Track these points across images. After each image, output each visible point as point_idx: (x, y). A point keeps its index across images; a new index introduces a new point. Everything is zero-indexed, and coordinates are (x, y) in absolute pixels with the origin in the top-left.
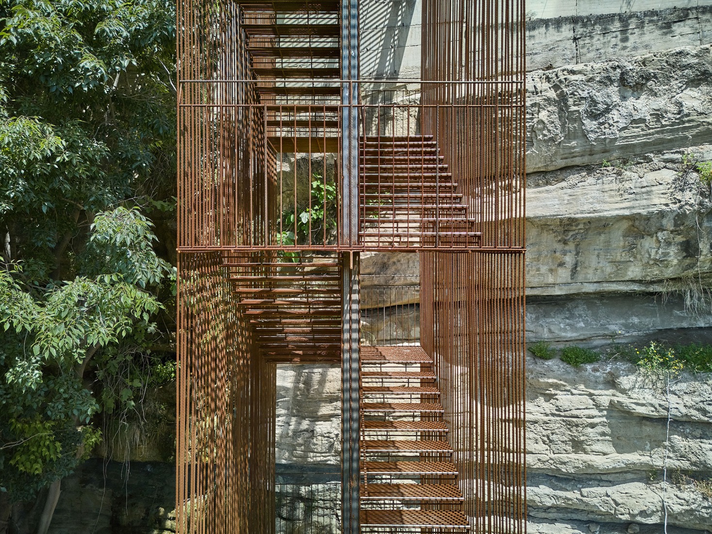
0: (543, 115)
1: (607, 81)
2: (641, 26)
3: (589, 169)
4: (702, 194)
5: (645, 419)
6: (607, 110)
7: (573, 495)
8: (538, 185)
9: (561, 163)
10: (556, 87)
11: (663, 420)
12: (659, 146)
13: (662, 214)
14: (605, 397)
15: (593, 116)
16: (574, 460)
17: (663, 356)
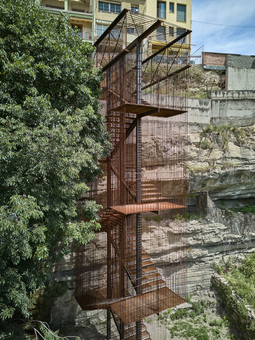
0: (152, 150)
1: (167, 142)
2: (174, 126)
3: (163, 166)
4: (190, 175)
5: (176, 234)
6: (168, 150)
7: (159, 259)
8: (150, 170)
9: (156, 164)
10: (155, 142)
11: (180, 234)
12: (179, 161)
13: (181, 180)
14: (167, 229)
15: (165, 152)
16: (159, 249)
17: (180, 217)
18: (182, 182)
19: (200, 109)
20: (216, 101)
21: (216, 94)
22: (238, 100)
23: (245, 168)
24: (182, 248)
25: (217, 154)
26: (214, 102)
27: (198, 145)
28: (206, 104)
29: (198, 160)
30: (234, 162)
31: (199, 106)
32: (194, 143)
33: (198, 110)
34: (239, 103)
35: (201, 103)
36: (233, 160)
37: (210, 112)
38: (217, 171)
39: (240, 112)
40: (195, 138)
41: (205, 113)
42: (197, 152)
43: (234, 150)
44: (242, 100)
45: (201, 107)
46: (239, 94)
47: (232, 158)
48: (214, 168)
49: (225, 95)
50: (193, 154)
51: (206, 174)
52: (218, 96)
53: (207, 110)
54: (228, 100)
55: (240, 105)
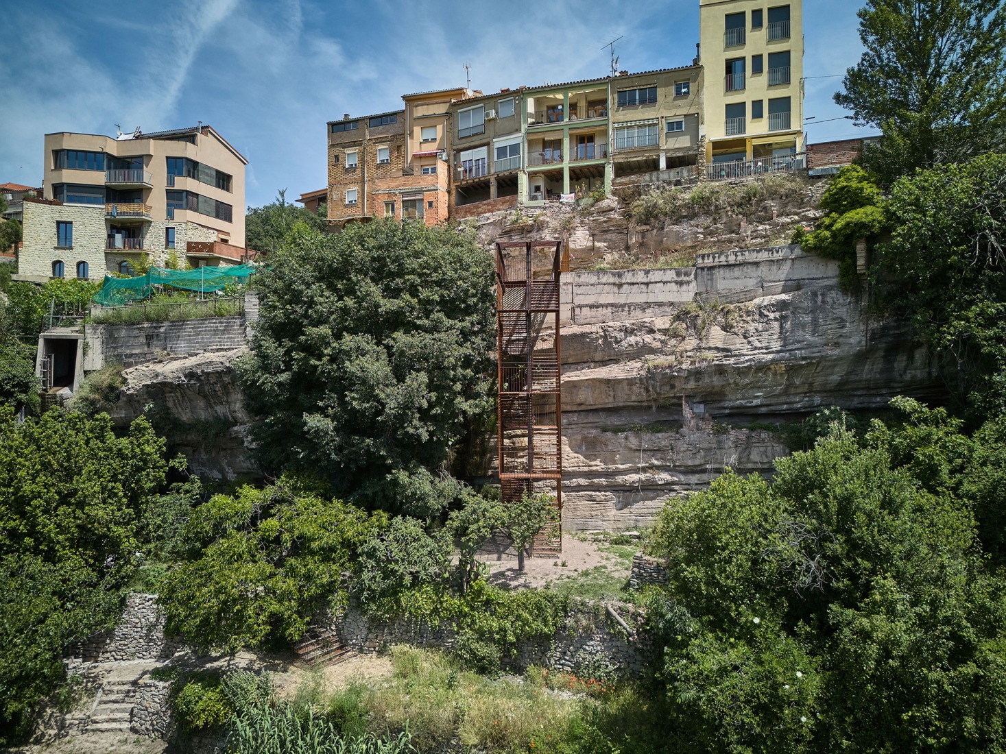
1: (621, 331)
3: (617, 361)
5: (637, 450)
6: (621, 341)
7: (613, 480)
8: (600, 366)
9: (606, 358)
11: (642, 450)
13: (635, 378)
14: (624, 442)
18: (638, 381)
19: (676, 282)
20: (702, 269)
21: (703, 259)
22: (734, 265)
23: (725, 362)
24: (644, 470)
25: (691, 343)
26: (699, 271)
27: (664, 332)
28: (686, 274)
29: (662, 352)
30: (710, 355)
31: (676, 279)
32: (659, 330)
33: (673, 284)
34: (736, 269)
35: (678, 274)
36: (711, 352)
37: (693, 284)
38: (684, 366)
39: (737, 281)
40: (664, 323)
41: (684, 287)
42: (662, 342)
43: (716, 336)
44: (740, 264)
45: (680, 279)
46: (736, 256)
47: (710, 349)
48: (681, 363)
49: (717, 260)
50: (657, 345)
51: (668, 371)
52: (706, 261)
53: (688, 283)
54: (720, 266)
55: (737, 272)
